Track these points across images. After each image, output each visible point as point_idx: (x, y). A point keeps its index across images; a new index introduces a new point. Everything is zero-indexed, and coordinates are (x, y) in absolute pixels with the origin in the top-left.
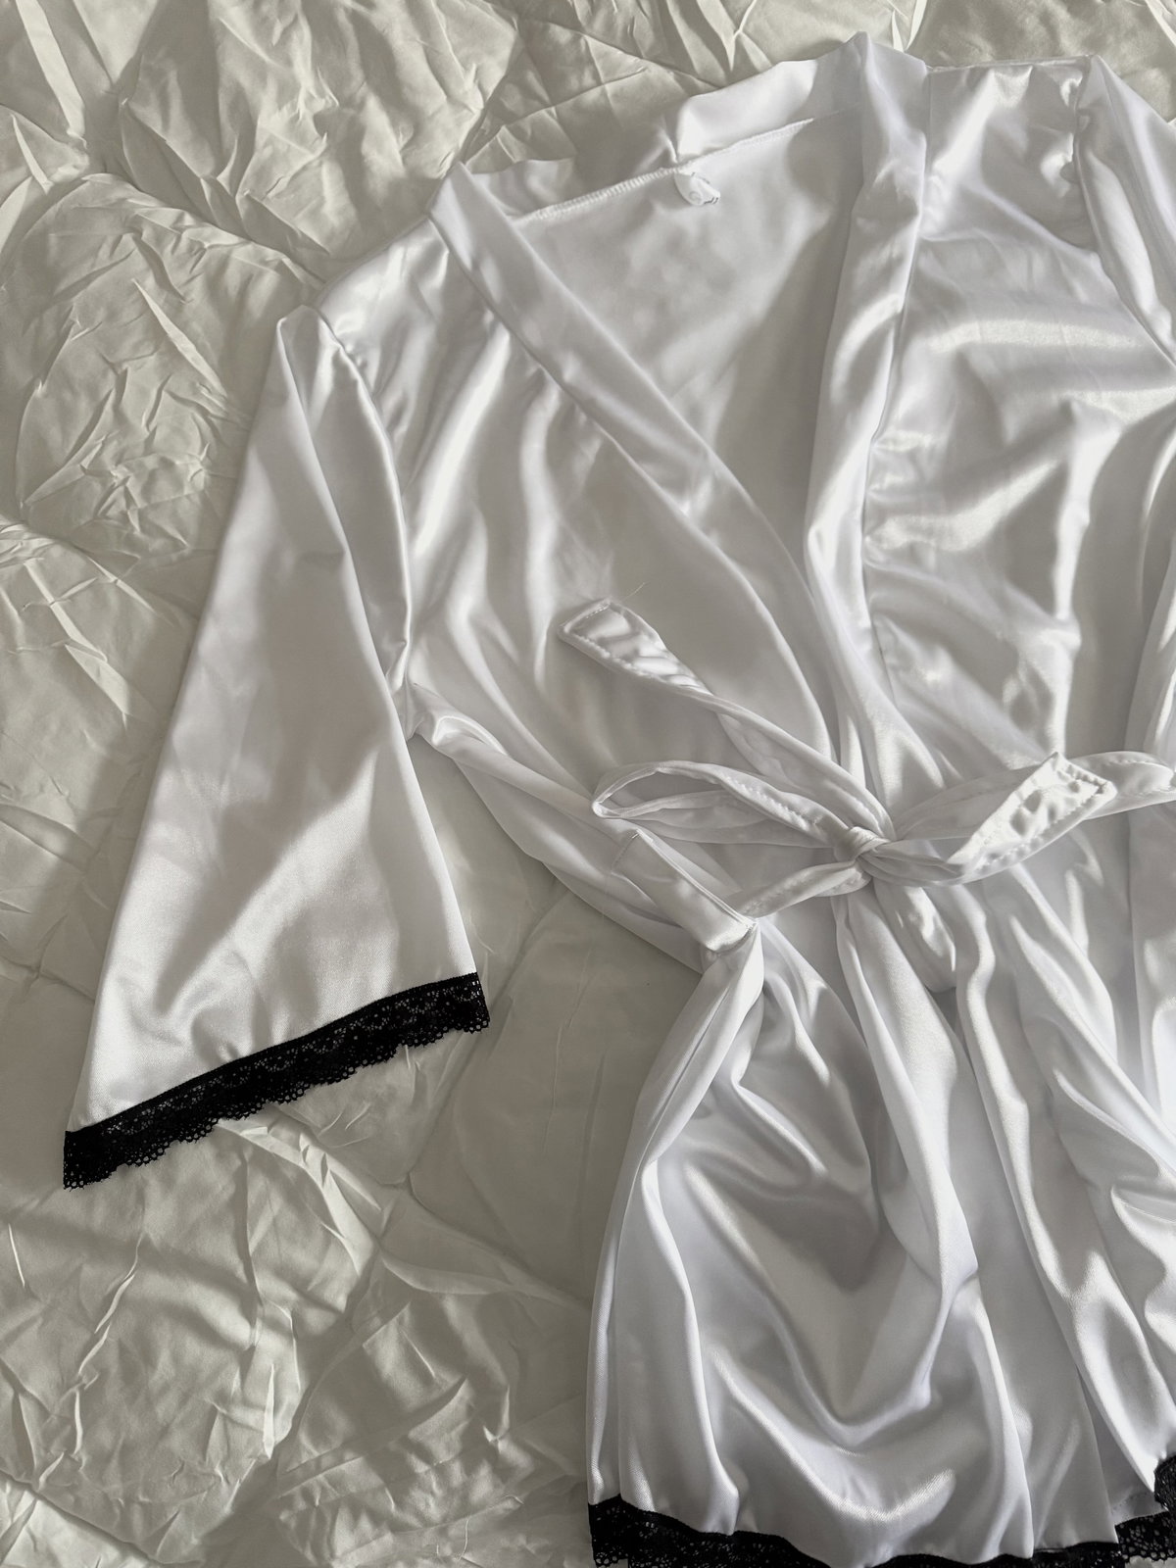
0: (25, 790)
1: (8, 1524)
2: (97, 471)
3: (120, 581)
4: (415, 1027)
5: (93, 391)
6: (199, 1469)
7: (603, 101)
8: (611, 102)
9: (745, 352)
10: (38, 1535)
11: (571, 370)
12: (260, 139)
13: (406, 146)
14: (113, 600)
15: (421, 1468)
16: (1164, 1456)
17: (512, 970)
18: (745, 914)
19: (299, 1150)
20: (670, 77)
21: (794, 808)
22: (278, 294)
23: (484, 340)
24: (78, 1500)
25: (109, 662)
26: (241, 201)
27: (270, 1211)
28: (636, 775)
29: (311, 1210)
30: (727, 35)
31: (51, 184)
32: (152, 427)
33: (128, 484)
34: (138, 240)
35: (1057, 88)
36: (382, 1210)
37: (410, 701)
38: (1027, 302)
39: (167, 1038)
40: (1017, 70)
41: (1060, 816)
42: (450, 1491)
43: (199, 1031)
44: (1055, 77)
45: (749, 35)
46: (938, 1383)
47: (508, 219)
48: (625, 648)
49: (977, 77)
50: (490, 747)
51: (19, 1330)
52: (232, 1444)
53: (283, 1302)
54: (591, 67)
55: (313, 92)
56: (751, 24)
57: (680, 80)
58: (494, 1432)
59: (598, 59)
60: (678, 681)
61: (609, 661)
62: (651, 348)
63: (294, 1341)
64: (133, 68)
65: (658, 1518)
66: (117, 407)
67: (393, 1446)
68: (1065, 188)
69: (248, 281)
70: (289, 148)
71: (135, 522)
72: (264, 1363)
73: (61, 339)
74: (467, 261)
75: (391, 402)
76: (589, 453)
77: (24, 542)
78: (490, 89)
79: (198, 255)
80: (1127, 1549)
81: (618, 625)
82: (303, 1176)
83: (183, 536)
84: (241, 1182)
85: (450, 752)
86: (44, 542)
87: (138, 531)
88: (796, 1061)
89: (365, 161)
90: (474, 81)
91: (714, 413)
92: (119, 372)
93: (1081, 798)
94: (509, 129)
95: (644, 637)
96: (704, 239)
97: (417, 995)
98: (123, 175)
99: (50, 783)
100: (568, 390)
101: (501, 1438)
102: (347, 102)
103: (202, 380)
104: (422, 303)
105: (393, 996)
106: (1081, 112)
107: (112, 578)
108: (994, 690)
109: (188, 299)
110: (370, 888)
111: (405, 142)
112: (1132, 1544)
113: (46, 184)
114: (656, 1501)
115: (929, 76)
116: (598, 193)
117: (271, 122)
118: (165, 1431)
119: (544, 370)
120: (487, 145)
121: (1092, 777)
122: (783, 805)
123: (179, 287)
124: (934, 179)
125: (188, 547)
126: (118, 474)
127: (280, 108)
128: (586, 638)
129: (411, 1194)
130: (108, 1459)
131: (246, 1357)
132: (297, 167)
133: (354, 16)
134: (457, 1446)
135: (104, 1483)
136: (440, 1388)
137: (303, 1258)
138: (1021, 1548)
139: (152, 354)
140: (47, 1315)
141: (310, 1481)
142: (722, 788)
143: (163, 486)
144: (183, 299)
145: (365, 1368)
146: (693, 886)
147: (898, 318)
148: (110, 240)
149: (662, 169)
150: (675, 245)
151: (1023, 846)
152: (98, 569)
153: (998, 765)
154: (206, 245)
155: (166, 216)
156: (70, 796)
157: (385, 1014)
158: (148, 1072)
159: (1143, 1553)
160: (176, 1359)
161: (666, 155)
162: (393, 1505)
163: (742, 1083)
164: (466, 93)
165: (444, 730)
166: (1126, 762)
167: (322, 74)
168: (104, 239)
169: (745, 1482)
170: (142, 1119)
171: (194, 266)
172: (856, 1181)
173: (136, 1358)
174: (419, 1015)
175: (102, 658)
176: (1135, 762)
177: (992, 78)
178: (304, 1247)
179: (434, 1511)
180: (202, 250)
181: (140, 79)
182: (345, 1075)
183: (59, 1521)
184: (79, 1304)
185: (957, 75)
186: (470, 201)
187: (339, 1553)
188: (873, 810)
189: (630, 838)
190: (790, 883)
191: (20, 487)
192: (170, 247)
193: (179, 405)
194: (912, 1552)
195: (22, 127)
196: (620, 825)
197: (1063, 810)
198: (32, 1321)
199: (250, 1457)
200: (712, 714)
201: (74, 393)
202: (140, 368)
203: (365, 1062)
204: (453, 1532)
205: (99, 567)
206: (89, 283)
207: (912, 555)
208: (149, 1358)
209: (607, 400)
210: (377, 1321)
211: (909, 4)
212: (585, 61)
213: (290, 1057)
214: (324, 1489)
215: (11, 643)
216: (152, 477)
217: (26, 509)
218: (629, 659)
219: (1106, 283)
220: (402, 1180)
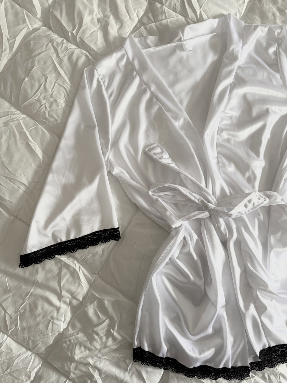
0: (17, 175)
1: (1, 341)
2: (39, 101)
3: (42, 127)
4: (103, 238)
5: (39, 81)
6: (46, 333)
7: (167, 23)
8: (169, 23)
9: (194, 88)
10: (8, 344)
11: (153, 88)
12: (84, 23)
13: (119, 29)
14: (40, 132)
15: (96, 337)
16: (262, 349)
17: (127, 227)
18: (181, 220)
19: (74, 263)
20: (183, 19)
21: (195, 197)
22: (85, 62)
23: (133, 79)
24: (17, 338)
25: (38, 146)
26: (78, 38)
27: (66, 277)
28: (160, 186)
29: (76, 277)
30: (198, 10)
31: (32, 29)
32: (52, 91)
33: (46, 104)
34: (52, 45)
35: (274, 32)
36: (92, 279)
37: (109, 164)
38: (262, 83)
39: (46, 236)
40: (265, 27)
41: (255, 205)
42: (102, 343)
43: (53, 234)
44: (274, 30)
45: (203, 11)
46: (214, 328)
47: (141, 50)
48: (159, 156)
49: (256, 27)
50: (126, 176)
51: (7, 299)
52: (54, 328)
53: (68, 297)
54: (165, 14)
55: (97, 13)
56: (204, 8)
57: (186, 20)
58: (113, 330)
59: (167, 12)
60: (171, 165)
61: (156, 159)
62: (172, 84)
63: (69, 307)
64: (54, 2)
65: (149, 353)
66: (44, 86)
67: (90, 332)
68: (273, 57)
69: (78, 58)
70: (91, 26)
71: (47, 114)
72: (62, 311)
73: (33, 67)
74: (131, 59)
75: (110, 91)
76: (156, 108)
77: (20, 116)
78: (140, 17)
79: (67, 50)
80: (251, 368)
81: (158, 150)
82: (75, 270)
83: (58, 119)
84: (60, 270)
85: (117, 176)
86: (25, 116)
87: (47, 116)
88: (189, 254)
89: (109, 31)
90: (136, 14)
91: (185, 102)
92: (46, 77)
93: (260, 201)
94: (143, 27)
95: (164, 154)
96: (187, 60)
97: (104, 231)
98: (50, 28)
99: (23, 174)
100: (152, 93)
101: (115, 332)
102: (105, 16)
103: (65, 81)
104: (119, 68)
105: (99, 231)
106: (279, 38)
107: (40, 126)
108: (243, 174)
109: (64, 61)
110: (96, 205)
111: (119, 27)
112: (252, 367)
113: (31, 29)
114: (148, 349)
115: (245, 25)
116: (164, 46)
117: (87, 19)
118: (38, 324)
119: (147, 87)
120: (138, 31)
121: (264, 197)
122: (193, 196)
123: (62, 58)
124: (243, 51)
125: (59, 121)
126: (44, 102)
127: (89, 16)
128: (151, 152)
129: (99, 276)
130: (25, 329)
131: (58, 309)
132: (92, 31)
134: (105, 333)
135: (24, 334)
136: (102, 320)
137: (73, 288)
138: (228, 366)
139: (54, 73)
140: (13, 296)
141: (71, 338)
142: (179, 191)
143: (54, 106)
144: (62, 61)
145: (86, 314)
146: (170, 213)
147: (231, 84)
148: (46, 44)
149: (179, 42)
150: (181, 60)
151: (246, 211)
152: (37, 124)
153: (243, 191)
154: (69, 48)
155: (59, 40)
156: (27, 177)
157: (97, 235)
158: (41, 243)
159: (255, 369)
160: (42, 308)
161: (181, 38)
162: (89, 345)
163: (177, 258)
164: (134, 17)
166: (272, 194)
167: (100, 8)
168: (44, 44)
169: (169, 346)
170: (38, 253)
171: (66, 53)
172: (200, 283)
173: (33, 307)
174: (105, 236)
175: (37, 145)
176: (274, 194)
177: (259, 27)
178: (74, 286)
179: (98, 347)
180: (68, 49)
181: (56, 5)
182: (86, 248)
183: (13, 342)
184: (21, 294)
185: (251, 26)
186: (133, 44)
187: (76, 354)
188: (213, 199)
189: (157, 200)
190: (192, 214)
191: (20, 101)
192: (60, 48)
193: (60, 87)
194: (204, 365)
195: (26, 14)
196: (155, 197)
198: (10, 297)
199: (57, 331)
200: (178, 173)
201: (34, 81)
202: (51, 76)
203: (91, 245)
204: (102, 351)
205: (38, 123)
206: (40, 55)
207: (228, 140)
208: (36, 307)
209: (161, 96)
210: (89, 304)
211: (242, 7)
212: (163, 12)
213: (74, 243)
214: (74, 340)
215: (15, 140)
216: (52, 103)
217: (21, 107)
218: (160, 158)
219: (281, 81)
220: (97, 272)
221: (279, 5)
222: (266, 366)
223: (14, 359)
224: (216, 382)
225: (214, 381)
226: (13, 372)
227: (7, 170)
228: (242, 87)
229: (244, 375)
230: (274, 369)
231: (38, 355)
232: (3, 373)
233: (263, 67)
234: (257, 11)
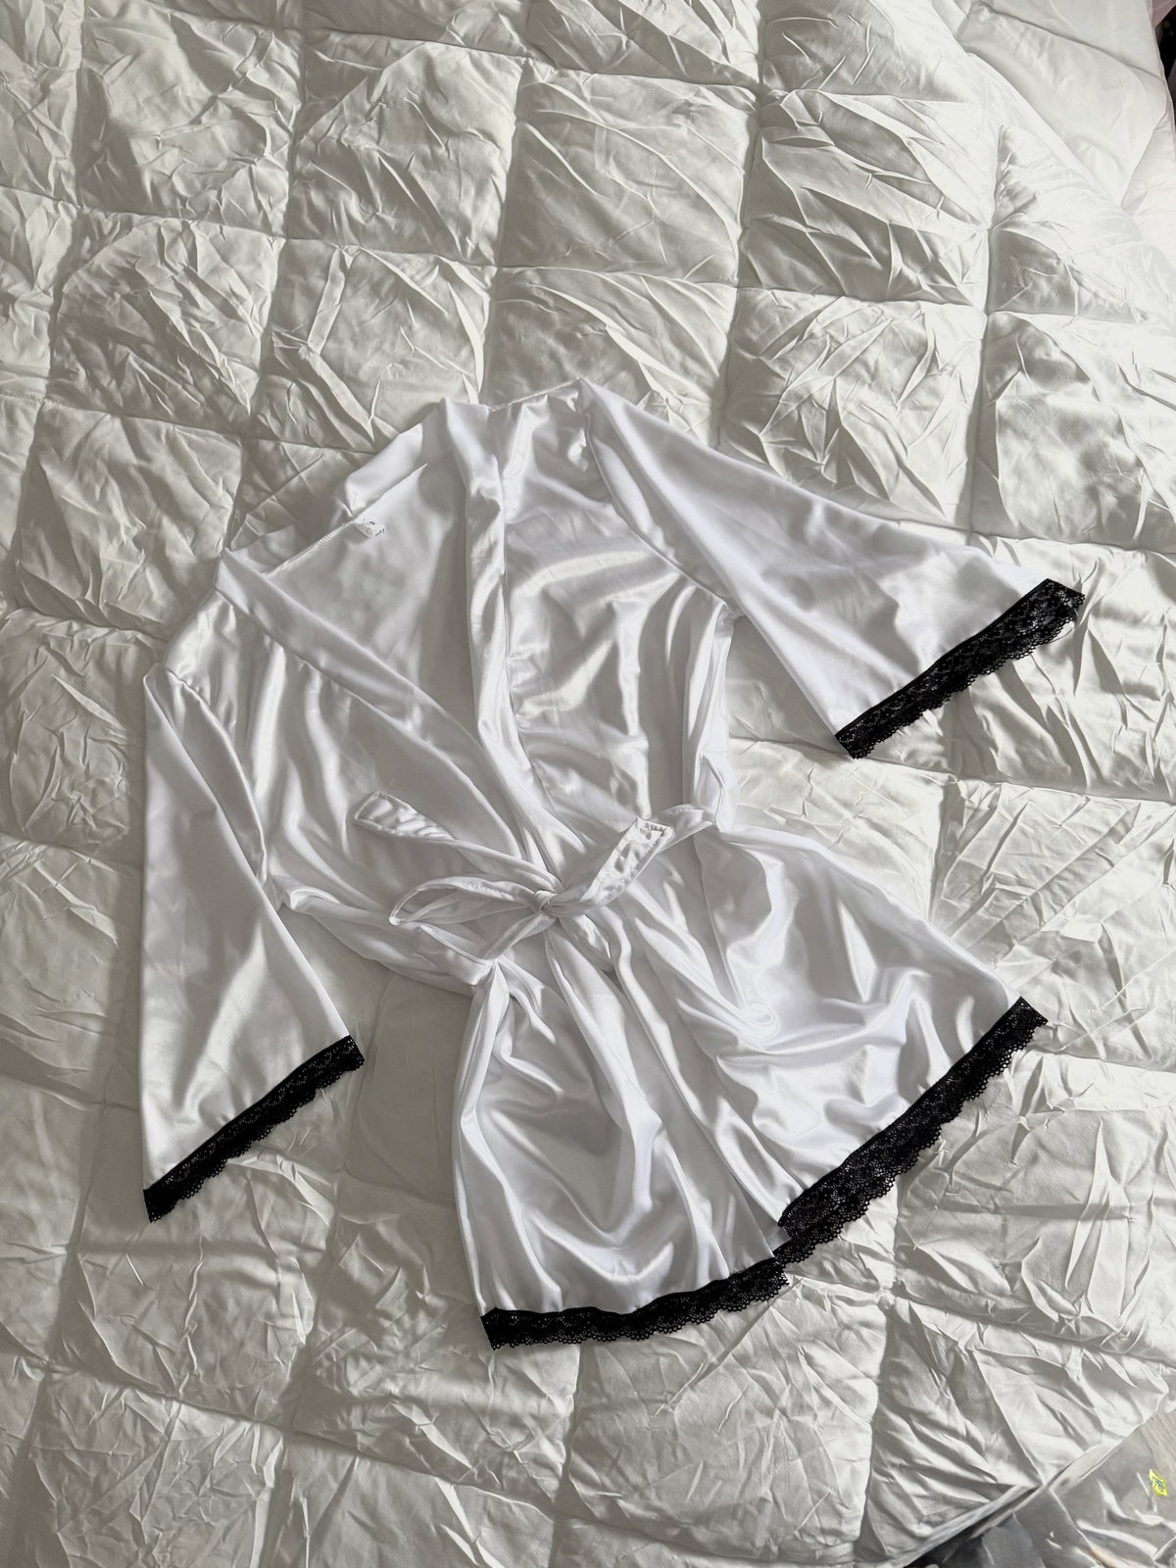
0: (69, 999)
2: (61, 798)
3: (92, 860)
4: (324, 1076)
5: (46, 751)
6: (265, 1360)
7: (302, 483)
8: (307, 482)
9: (424, 620)
10: (186, 1422)
11: (324, 660)
12: (104, 566)
13: (193, 543)
14: (91, 873)
15: (387, 1324)
16: (789, 1202)
17: (375, 1026)
19: (276, 1163)
20: (339, 456)
21: (502, 890)
22: (139, 660)
23: (267, 656)
24: (204, 1398)
25: (98, 911)
26: (103, 607)
27: (269, 1203)
28: (410, 896)
29: (291, 1196)
30: (365, 421)
32: (86, 763)
33: (82, 801)
34: (48, 649)
35: (565, 403)
36: (334, 1186)
37: (273, 886)
38: (575, 548)
40: (538, 399)
41: (643, 854)
42: (405, 1332)
43: (202, 1111)
44: (562, 398)
45: (378, 417)
46: (653, 1193)
47: (263, 576)
48: (390, 821)
49: (517, 408)
50: (329, 901)
51: (146, 1311)
52: (281, 1341)
53: (290, 1253)
54: (290, 463)
55: (128, 524)
56: (378, 410)
57: (345, 456)
58: (422, 1292)
59: (293, 456)
60: (422, 833)
61: (383, 831)
62: (366, 634)
63: (303, 1275)
64: (17, 538)
65: (518, 1313)
66: (63, 758)
67: (369, 1316)
68: (585, 465)
69: (120, 656)
70: (123, 565)
71: (91, 823)
72: (288, 1291)
73: (19, 724)
74: (245, 609)
75: (222, 708)
76: (345, 707)
77: (30, 852)
78: (235, 492)
79: (86, 648)
80: (783, 1261)
81: (385, 807)
82: (283, 1178)
83: (122, 824)
84: (249, 1191)
85: (303, 911)
86: (43, 847)
87: (95, 828)
88: (537, 1035)
89: (170, 560)
90: (224, 488)
91: (413, 663)
92: (58, 734)
93: (652, 841)
94: (251, 515)
95: (402, 810)
96: (382, 557)
97: (319, 1057)
98: (30, 608)
99: (82, 992)
100: (325, 673)
101: (426, 1295)
102: (150, 524)
103: (108, 725)
104: (227, 641)
105: (306, 1063)
106: (584, 412)
107: (87, 859)
108: (604, 786)
109: (88, 677)
110: (278, 1002)
111: (192, 539)
112: (784, 1257)
114: (515, 1303)
115: (491, 414)
116: (311, 545)
117: (108, 553)
118: (242, 1345)
119: (308, 664)
120: (242, 527)
121: (659, 826)
122: (495, 890)
123: (81, 672)
124: (505, 482)
125: (126, 829)
126: (74, 797)
127: (111, 542)
128: (368, 820)
130: (214, 1369)
131: (276, 1290)
132: (131, 576)
133: (140, 470)
134: (404, 1306)
135: (216, 1384)
136: (387, 1277)
137: (293, 1225)
138: (720, 1274)
139: (75, 718)
140: (159, 1297)
141: (329, 1348)
142: (459, 890)
143: (103, 798)
144: (85, 678)
145: (345, 1277)
146: (456, 950)
147: (503, 578)
148: (33, 654)
149: (344, 523)
150: (366, 565)
151: (627, 877)
152: (77, 856)
153: (611, 832)
154: (90, 640)
155: (60, 629)
156: (96, 997)
157: (304, 1074)
158: (180, 1143)
159: (792, 1260)
160: (238, 1302)
161: (344, 513)
162: (376, 1349)
163: (511, 1056)
164: (220, 498)
165: (296, 898)
166: (678, 812)
167: (131, 510)
168: (29, 653)
169: (560, 1280)
170: (183, 1171)
171: (86, 656)
172: (585, 1093)
173: (215, 1308)
174: (324, 1068)
175: (93, 909)
176: (682, 810)
177: (526, 407)
178: (292, 1218)
179: (399, 1345)
180: (88, 645)
182: (291, 1115)
183: (196, 1412)
184: (176, 1285)
185: (504, 410)
186: (237, 570)
187: (352, 1381)
189: (418, 932)
190: (510, 932)
191: (19, 817)
192: (68, 648)
193: (99, 744)
194: (664, 1294)
196: (410, 926)
197: (643, 852)
198: (152, 1303)
199: (293, 1345)
202: (70, 729)
203: (301, 1104)
204: (413, 1355)
205: (78, 854)
206: (27, 685)
207: (544, 718)
208: (222, 1304)
209: (349, 673)
210: (344, 1249)
211: (472, 366)
212: (285, 460)
213: (257, 1113)
214: (337, 1352)
215: (39, 916)
216: (94, 791)
217: (27, 831)
218: (393, 827)
219: (619, 521)
220: (340, 1166)
221: (558, 326)
222: (818, 1242)
223: (212, 1451)
224: (710, 1326)
225: (704, 1326)
226: (218, 1484)
227: (42, 998)
228: (529, 576)
229: (771, 1284)
230: (838, 1241)
231: (268, 1423)
232: (197, 1493)
233: (565, 504)
234: (511, 362)
